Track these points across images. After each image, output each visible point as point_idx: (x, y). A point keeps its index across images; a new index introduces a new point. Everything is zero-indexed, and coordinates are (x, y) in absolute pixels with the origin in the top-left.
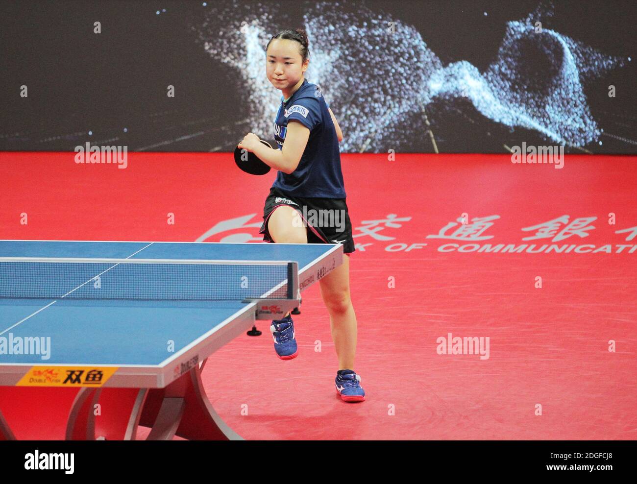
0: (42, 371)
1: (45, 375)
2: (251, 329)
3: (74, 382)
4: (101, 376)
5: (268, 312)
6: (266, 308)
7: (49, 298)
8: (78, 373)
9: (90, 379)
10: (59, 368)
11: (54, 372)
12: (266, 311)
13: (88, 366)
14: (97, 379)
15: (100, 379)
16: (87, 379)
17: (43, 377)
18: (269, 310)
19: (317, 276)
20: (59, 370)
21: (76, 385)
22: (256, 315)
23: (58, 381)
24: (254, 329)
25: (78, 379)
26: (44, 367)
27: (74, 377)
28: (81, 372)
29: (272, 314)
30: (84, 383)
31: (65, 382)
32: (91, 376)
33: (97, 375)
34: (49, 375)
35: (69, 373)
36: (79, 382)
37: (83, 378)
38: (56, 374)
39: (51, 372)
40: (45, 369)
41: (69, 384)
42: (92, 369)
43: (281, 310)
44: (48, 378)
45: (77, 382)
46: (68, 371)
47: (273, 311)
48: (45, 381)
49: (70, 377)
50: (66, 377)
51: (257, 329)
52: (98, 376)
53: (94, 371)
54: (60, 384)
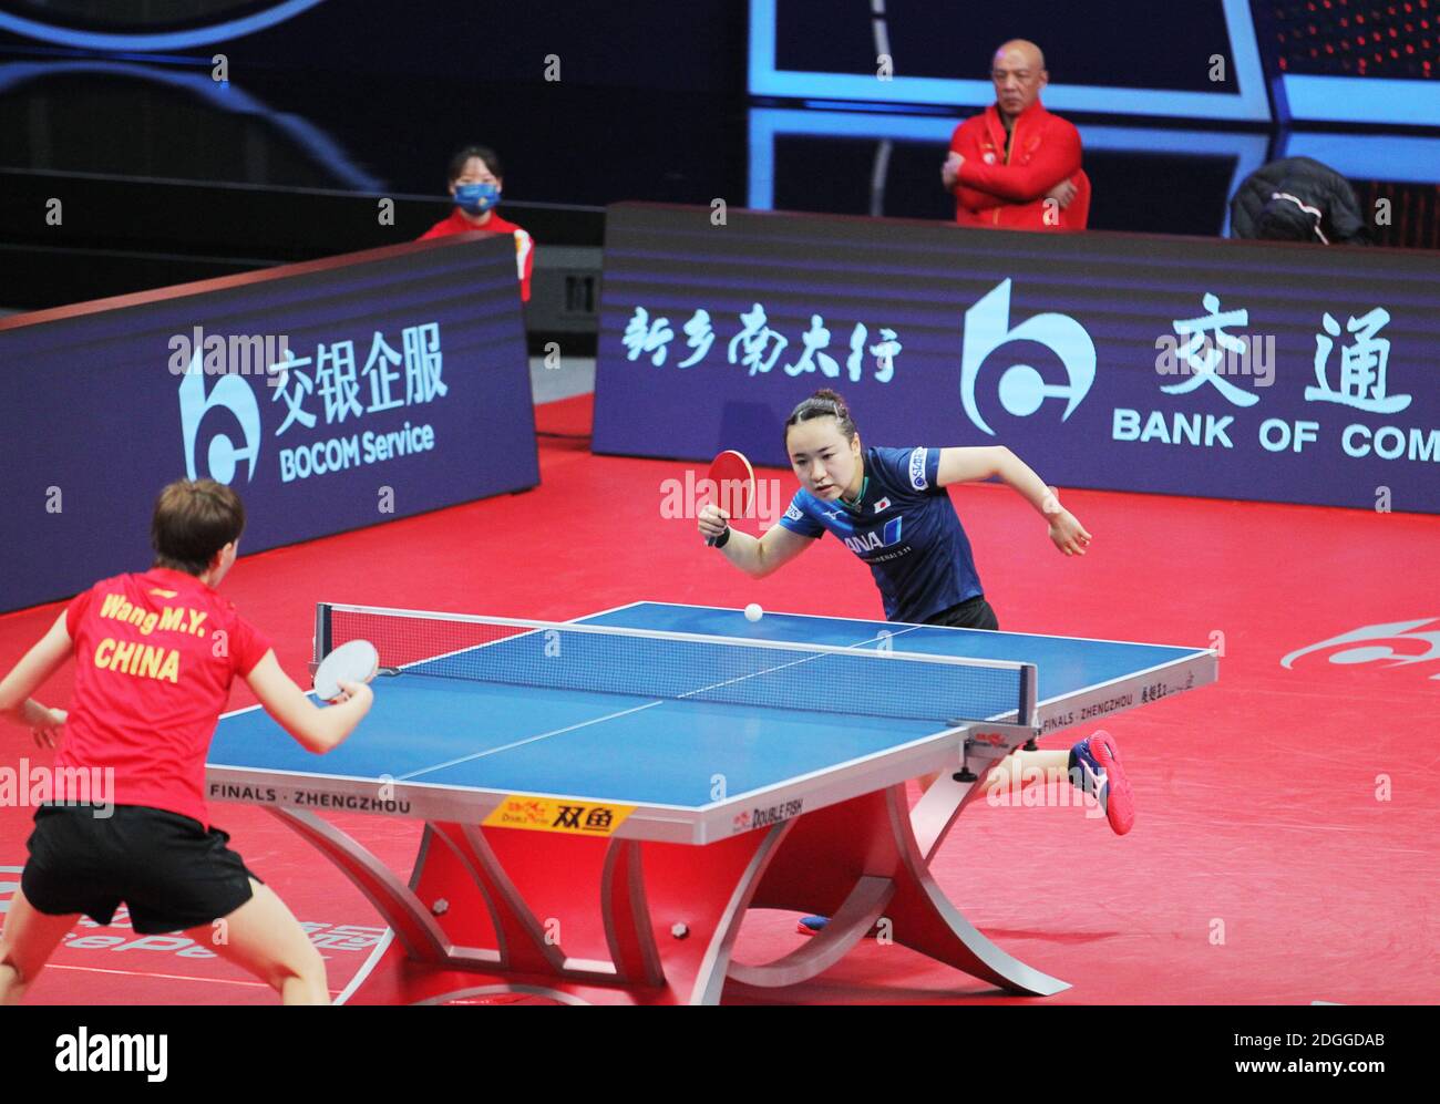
0: (522, 803)
1: (527, 811)
2: (959, 770)
3: (568, 825)
4: (610, 817)
5: (985, 745)
6: (983, 737)
7: (655, 697)
8: (575, 812)
9: (593, 822)
10: (548, 802)
11: (539, 807)
12: (983, 741)
13: (590, 802)
14: (603, 823)
15: (608, 822)
16: (588, 822)
17: (522, 814)
18: (987, 741)
19: (1141, 697)
20: (547, 805)
21: (572, 830)
22: (967, 747)
23: (545, 822)
24: (965, 770)
25: (575, 821)
26: (526, 797)
27: (569, 817)
28: (581, 810)
29: (992, 748)
30: (584, 829)
31: (556, 824)
32: (595, 818)
33: (603, 817)
34: (532, 811)
35: (562, 810)
36: (577, 825)
37: (582, 820)
38: (543, 810)
39: (535, 807)
40: (526, 801)
41: (561, 828)
42: (596, 807)
43: (1006, 742)
44: (532, 817)
45: (573, 826)
46: (560, 807)
47: (995, 744)
48: (526, 820)
49: (562, 817)
50: (557, 816)
51: (971, 771)
52: (605, 818)
53: (600, 809)
54: (548, 828)
